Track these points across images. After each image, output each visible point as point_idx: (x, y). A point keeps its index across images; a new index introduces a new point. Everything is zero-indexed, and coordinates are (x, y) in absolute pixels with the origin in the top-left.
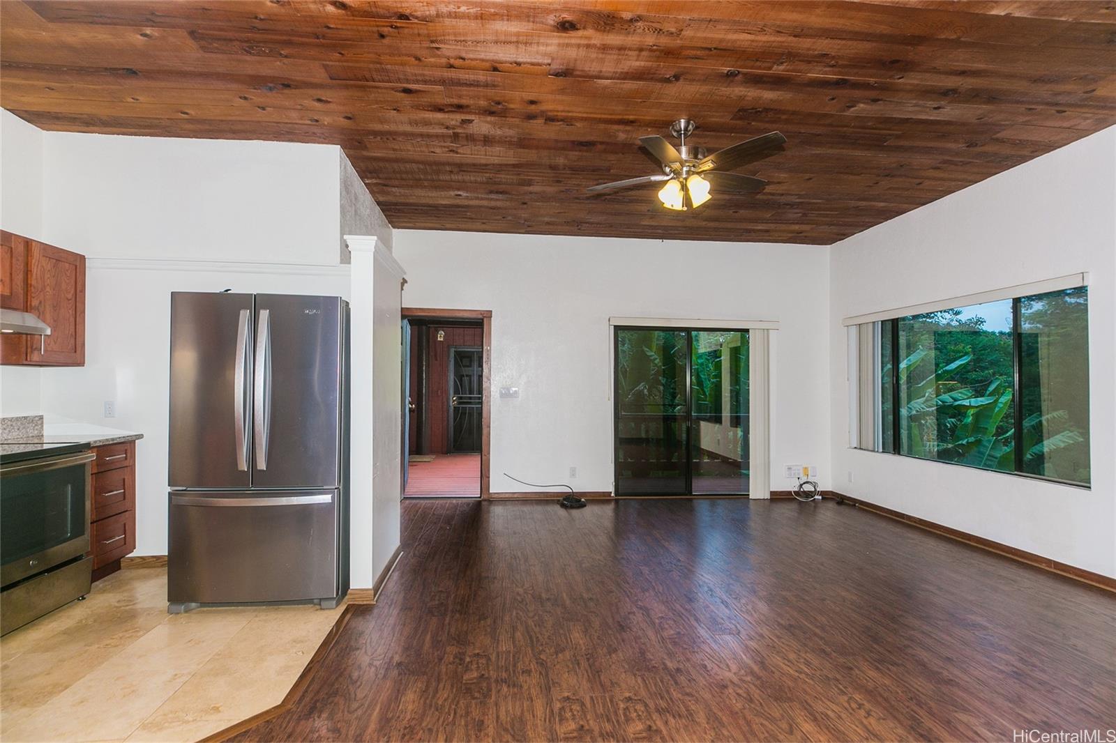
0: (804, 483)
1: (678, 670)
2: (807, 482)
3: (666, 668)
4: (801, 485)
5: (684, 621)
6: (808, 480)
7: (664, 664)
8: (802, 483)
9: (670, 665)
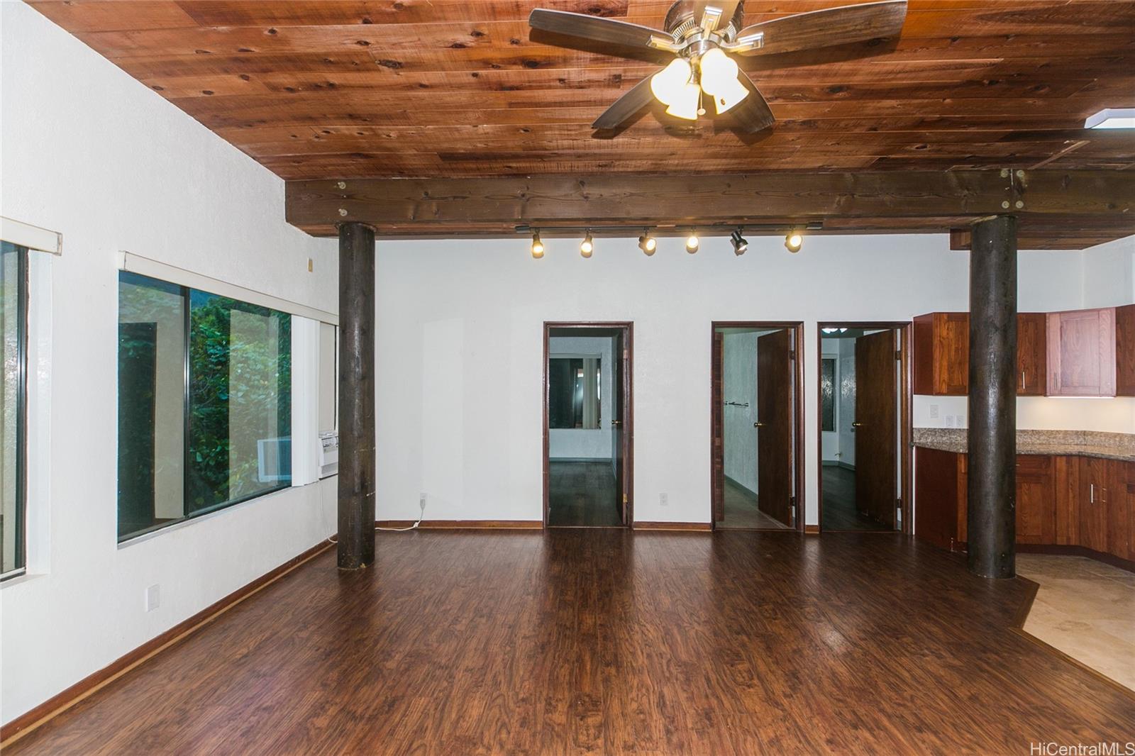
1: (738, 633)
3: (748, 635)
5: (723, 680)
7: (749, 639)
9: (745, 638)
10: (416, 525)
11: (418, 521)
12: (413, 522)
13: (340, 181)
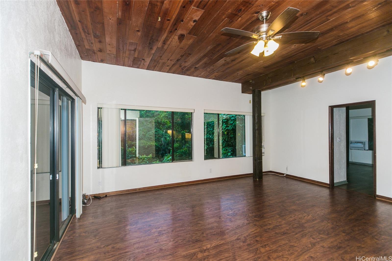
10: (285, 175)
11: (285, 174)
12: (284, 174)
13: (250, 80)
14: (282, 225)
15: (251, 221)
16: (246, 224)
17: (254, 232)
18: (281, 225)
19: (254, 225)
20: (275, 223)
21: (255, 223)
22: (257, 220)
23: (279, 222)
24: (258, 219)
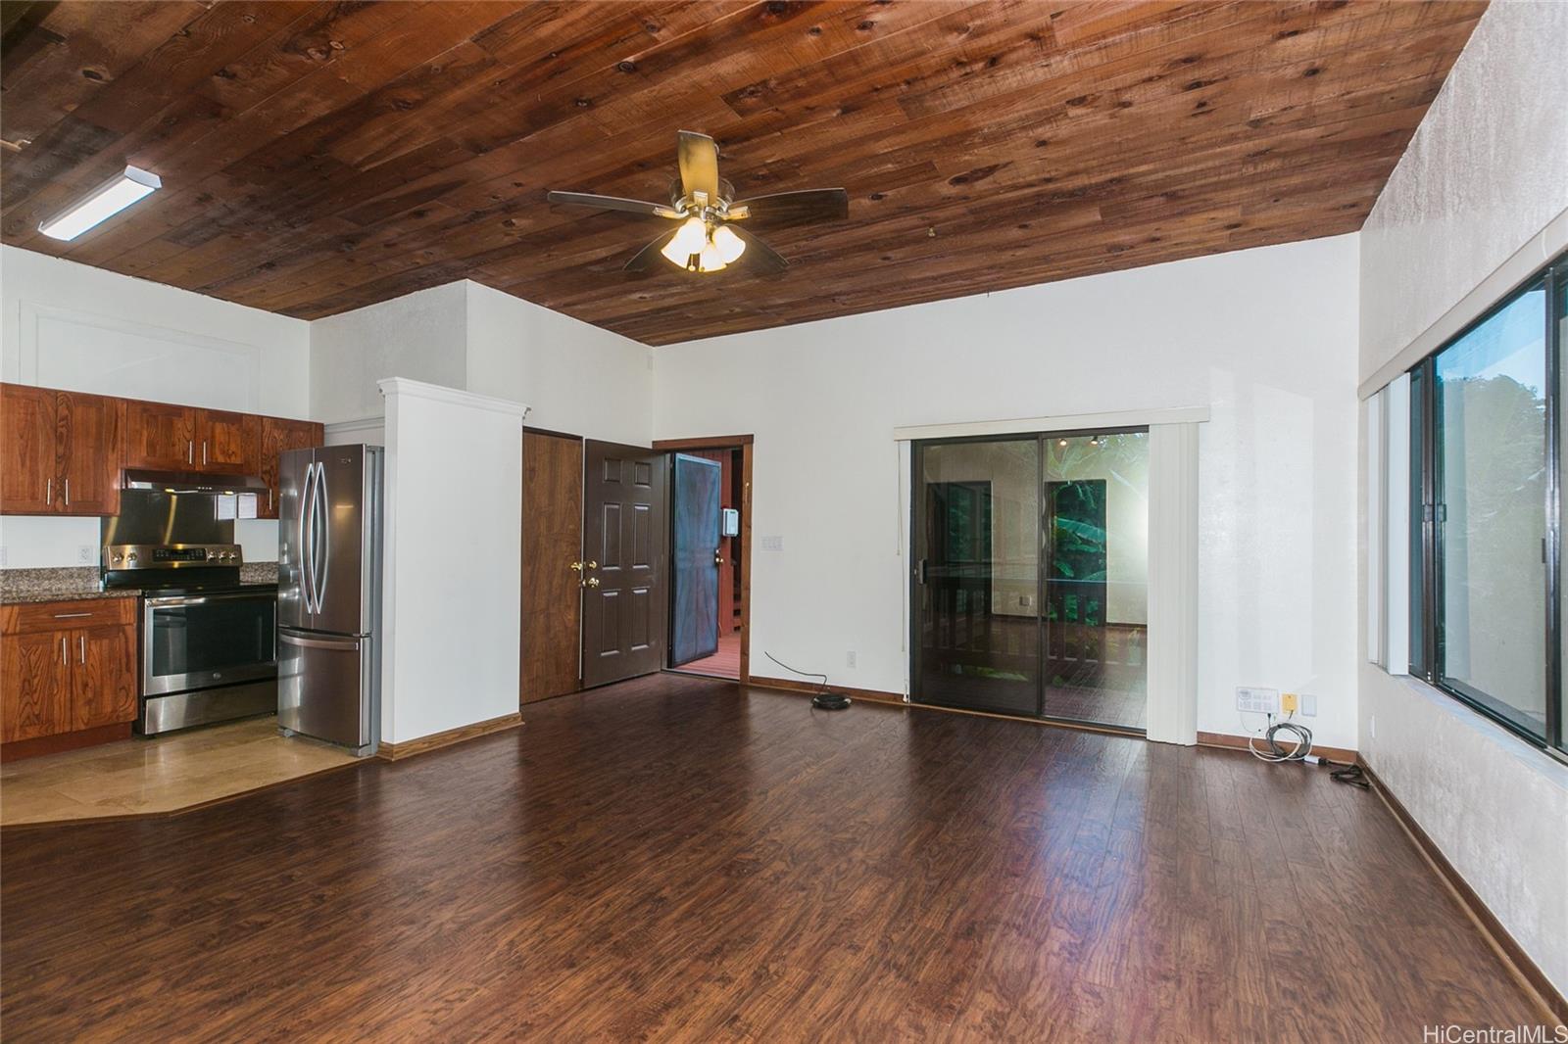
0: (1279, 726)
2: (1286, 726)
4: (1272, 731)
6: (1292, 722)
8: (1274, 724)
14: (650, 859)
15: (760, 842)
16: (771, 829)
17: (734, 814)
18: (655, 857)
19: (744, 835)
20: (677, 857)
21: (745, 839)
22: (742, 850)
23: (663, 865)
24: (743, 856)
